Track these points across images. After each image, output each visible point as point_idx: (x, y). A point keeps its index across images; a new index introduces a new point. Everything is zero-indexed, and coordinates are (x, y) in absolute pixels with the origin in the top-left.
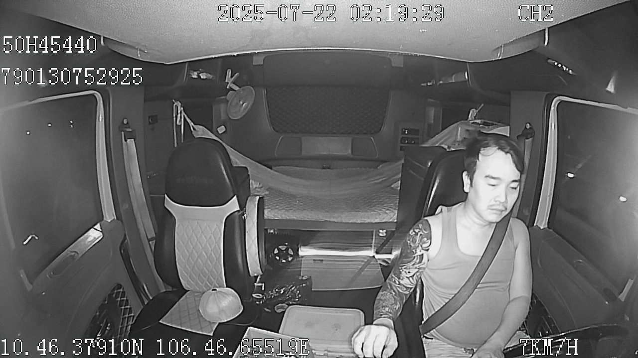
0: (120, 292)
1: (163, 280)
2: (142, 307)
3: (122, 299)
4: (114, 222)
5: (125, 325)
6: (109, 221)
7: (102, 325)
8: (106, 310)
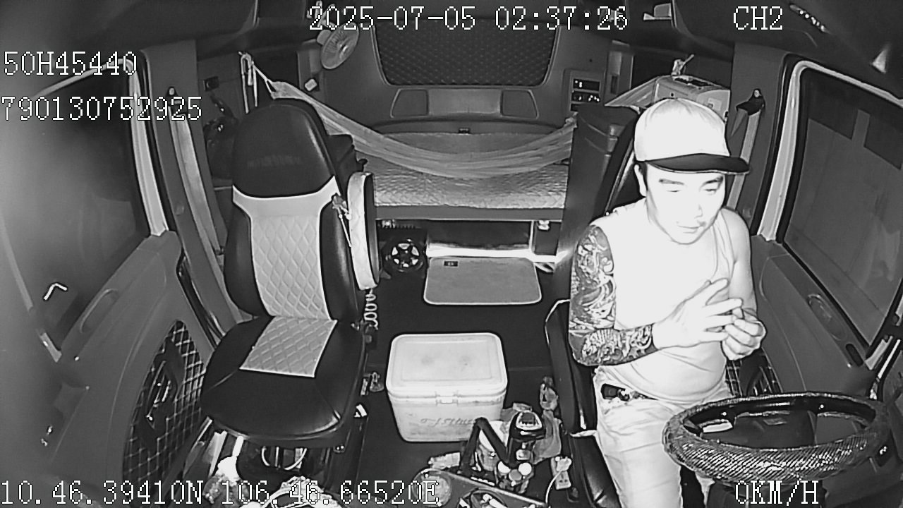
0: (181, 332)
1: (239, 307)
2: (213, 350)
3: (185, 342)
4: (166, 233)
5: (191, 379)
6: (159, 235)
7: (159, 385)
8: (164, 362)
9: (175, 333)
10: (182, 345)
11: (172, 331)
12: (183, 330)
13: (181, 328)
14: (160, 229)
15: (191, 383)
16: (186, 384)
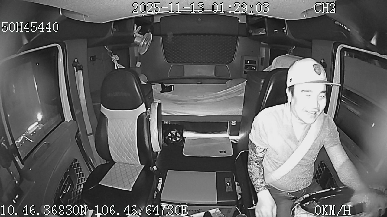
2: (90, 173)
4: (71, 121)
5: (80, 184)
6: (68, 121)
7: (66, 185)
8: (68, 176)
9: (73, 164)
10: (77, 169)
11: (73, 163)
12: (77, 163)
13: (76, 162)
14: (69, 119)
15: (80, 186)
16: (78, 186)
